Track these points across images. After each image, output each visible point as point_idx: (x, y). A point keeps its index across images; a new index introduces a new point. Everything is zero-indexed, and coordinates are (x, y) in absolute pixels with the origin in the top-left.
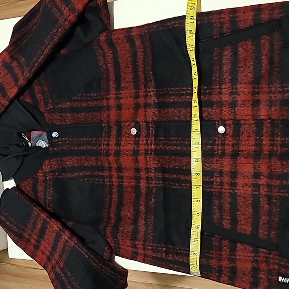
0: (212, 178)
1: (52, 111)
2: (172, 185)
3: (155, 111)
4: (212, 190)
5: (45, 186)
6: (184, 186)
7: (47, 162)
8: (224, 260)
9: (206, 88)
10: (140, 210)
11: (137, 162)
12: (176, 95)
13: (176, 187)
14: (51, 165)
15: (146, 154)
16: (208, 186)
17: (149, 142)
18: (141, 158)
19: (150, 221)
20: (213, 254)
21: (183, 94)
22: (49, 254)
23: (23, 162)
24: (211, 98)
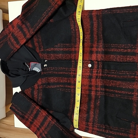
0: (133, 93)
1: (43, 52)
2: (110, 95)
3: (102, 56)
4: (133, 99)
5: (38, 92)
6: (117, 96)
7: (40, 80)
8: (137, 135)
9: (133, 45)
10: (91, 107)
11: (91, 82)
12: (115, 48)
13: (112, 96)
14: (42, 81)
15: (96, 78)
16: (130, 97)
17: (99, 72)
18: (93, 80)
19: (97, 113)
20: (131, 131)
21: (119, 48)
22: (38, 127)
23: (26, 79)
24: (135, 51)
